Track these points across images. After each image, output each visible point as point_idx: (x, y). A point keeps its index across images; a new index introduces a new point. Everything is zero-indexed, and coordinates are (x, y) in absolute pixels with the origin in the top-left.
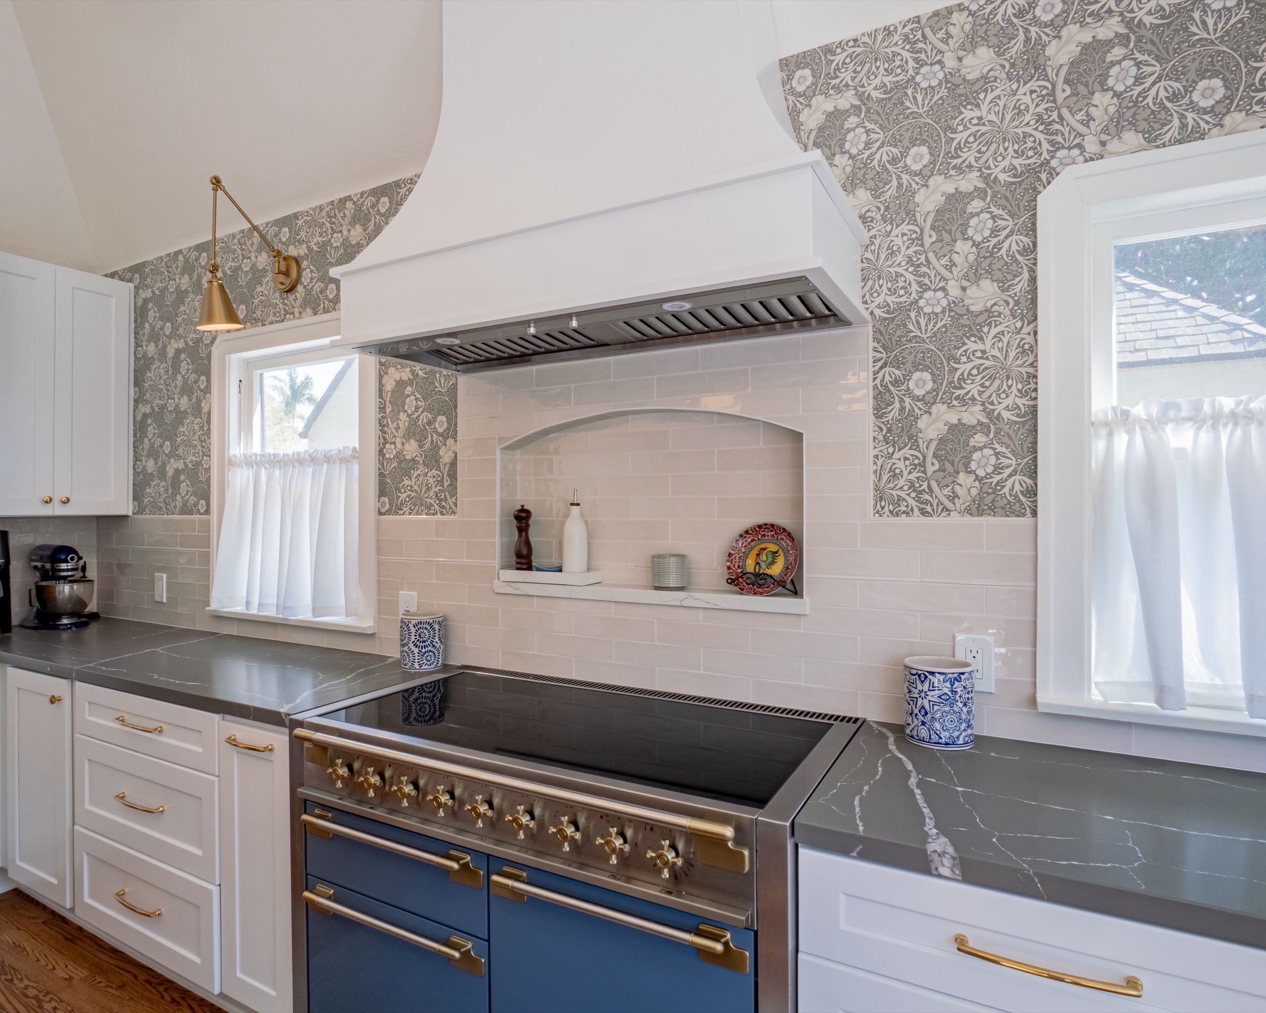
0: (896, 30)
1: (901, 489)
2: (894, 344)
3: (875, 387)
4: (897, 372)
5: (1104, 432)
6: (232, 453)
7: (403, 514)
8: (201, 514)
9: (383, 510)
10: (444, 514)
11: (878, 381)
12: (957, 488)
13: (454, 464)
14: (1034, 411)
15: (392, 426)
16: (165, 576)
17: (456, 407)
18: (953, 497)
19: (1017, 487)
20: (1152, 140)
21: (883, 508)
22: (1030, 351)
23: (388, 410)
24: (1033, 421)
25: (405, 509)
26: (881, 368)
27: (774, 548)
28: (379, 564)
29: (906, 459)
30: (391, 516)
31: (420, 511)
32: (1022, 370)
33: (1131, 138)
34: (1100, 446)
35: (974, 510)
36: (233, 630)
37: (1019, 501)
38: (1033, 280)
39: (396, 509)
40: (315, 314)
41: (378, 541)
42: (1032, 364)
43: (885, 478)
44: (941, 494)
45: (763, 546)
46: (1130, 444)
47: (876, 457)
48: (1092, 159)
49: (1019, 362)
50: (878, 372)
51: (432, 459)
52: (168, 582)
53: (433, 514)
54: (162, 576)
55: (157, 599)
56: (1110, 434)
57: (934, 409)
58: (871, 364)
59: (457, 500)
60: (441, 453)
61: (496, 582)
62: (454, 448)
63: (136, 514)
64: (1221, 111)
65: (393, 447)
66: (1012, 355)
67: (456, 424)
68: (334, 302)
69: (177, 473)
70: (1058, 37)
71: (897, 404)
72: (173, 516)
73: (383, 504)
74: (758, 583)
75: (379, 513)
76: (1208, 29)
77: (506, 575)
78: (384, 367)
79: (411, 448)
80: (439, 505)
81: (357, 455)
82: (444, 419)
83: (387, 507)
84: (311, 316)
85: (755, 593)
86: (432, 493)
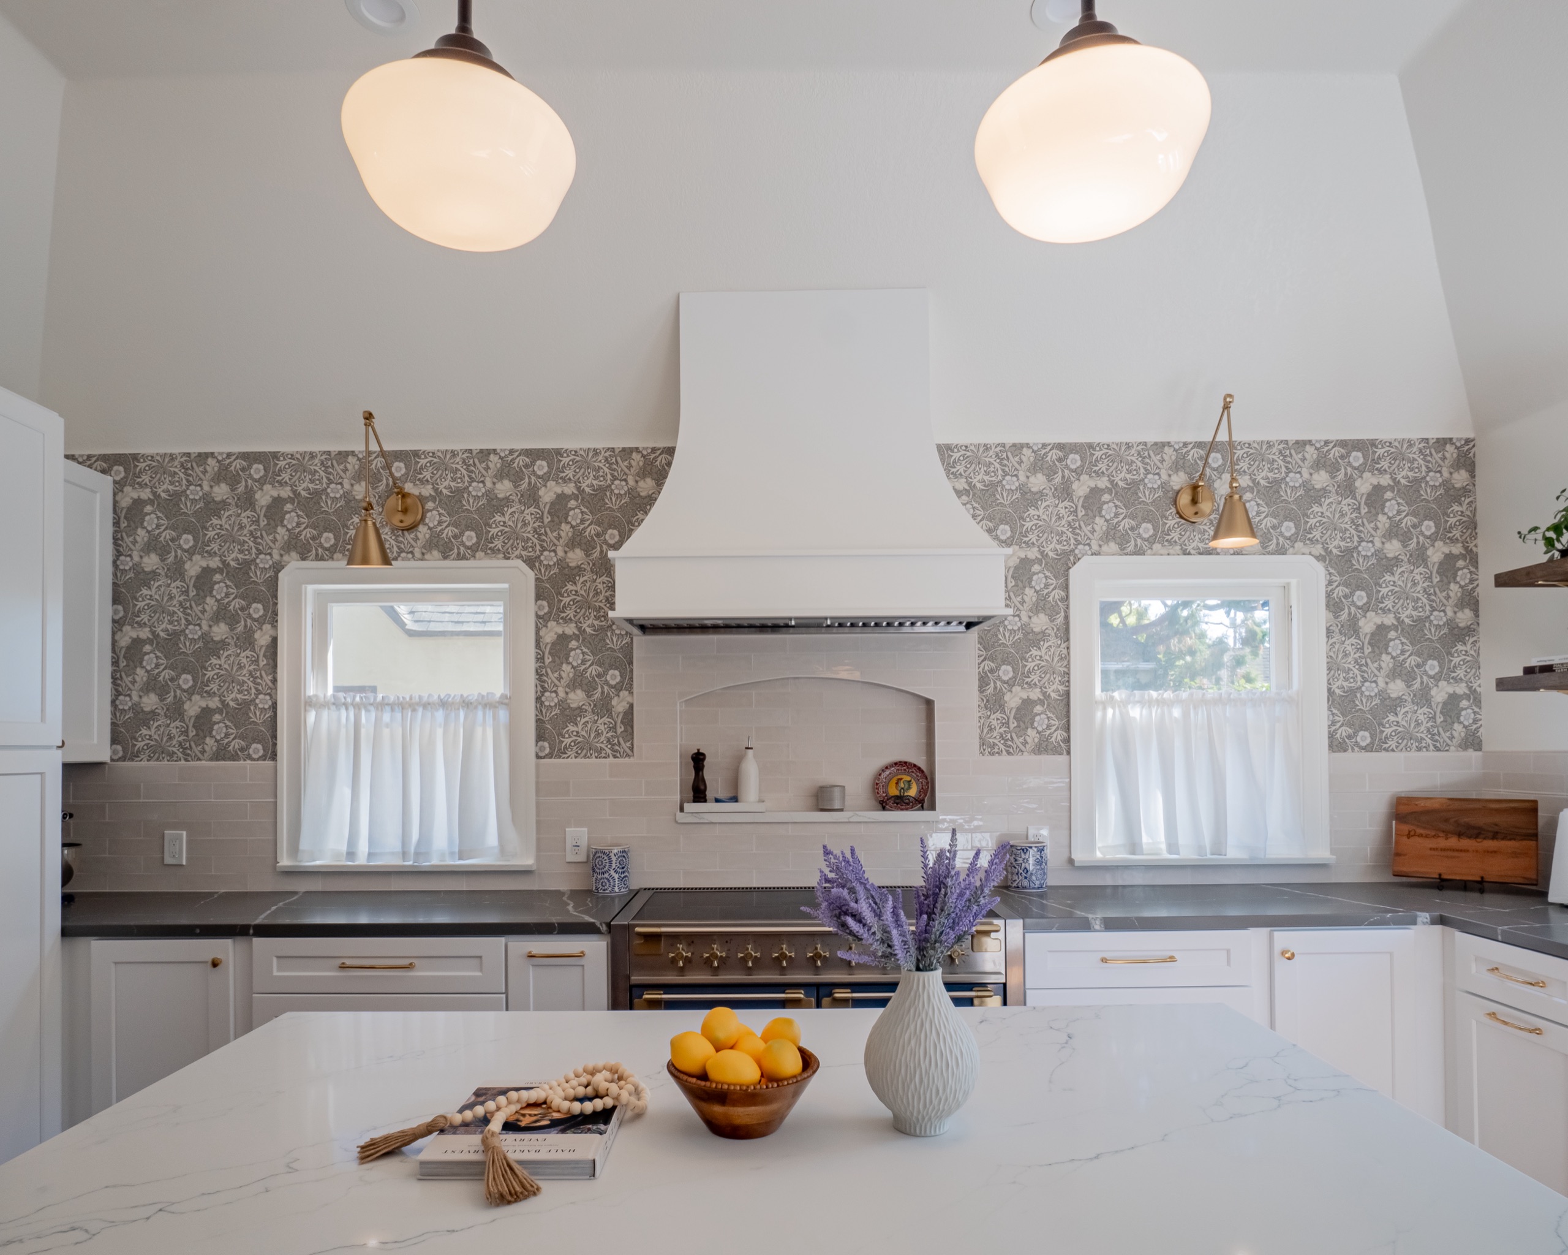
0: (991, 448)
1: (995, 740)
2: (990, 647)
3: (979, 673)
4: (992, 664)
5: (1101, 707)
7: (568, 757)
8: (253, 759)
9: (542, 754)
10: (618, 757)
11: (981, 669)
12: (1027, 737)
13: (629, 714)
14: (1067, 694)
15: (553, 676)
16: (185, 833)
17: (631, 663)
18: (1025, 743)
19: (1059, 738)
20: (1123, 551)
21: (985, 750)
22: (1066, 658)
23: (548, 660)
24: (1067, 700)
25: (569, 753)
26: (983, 661)
27: (908, 778)
28: (538, 804)
29: (998, 719)
30: (553, 760)
31: (589, 755)
32: (1061, 669)
33: (1113, 547)
34: (1099, 714)
35: (1037, 752)
36: (317, 885)
37: (1060, 746)
38: (1067, 617)
39: (557, 752)
40: (445, 558)
41: (537, 783)
42: (1067, 666)
43: (985, 731)
44: (1018, 741)
45: (899, 777)
46: (1114, 714)
47: (980, 717)
48: (1096, 554)
49: (1059, 664)
50: (980, 664)
51: (603, 707)
52: (188, 842)
53: (604, 757)
54: (182, 834)
55: (168, 860)
56: (1104, 709)
57: (1014, 689)
58: (977, 658)
59: (632, 745)
60: (614, 702)
61: (679, 814)
62: (629, 699)
63: (118, 760)
64: (1151, 541)
65: (554, 695)
66: (1056, 660)
67: (631, 678)
68: (474, 550)
69: (206, 712)
70: (1079, 480)
71: (992, 685)
72: (198, 762)
73: (542, 749)
74: (901, 802)
75: (538, 757)
76: (1146, 496)
77: (690, 807)
78: (542, 620)
79: (577, 698)
80: (612, 749)
81: (506, 702)
82: (617, 673)
83: (547, 751)
84: (440, 560)
85: (902, 810)
86: (602, 738)
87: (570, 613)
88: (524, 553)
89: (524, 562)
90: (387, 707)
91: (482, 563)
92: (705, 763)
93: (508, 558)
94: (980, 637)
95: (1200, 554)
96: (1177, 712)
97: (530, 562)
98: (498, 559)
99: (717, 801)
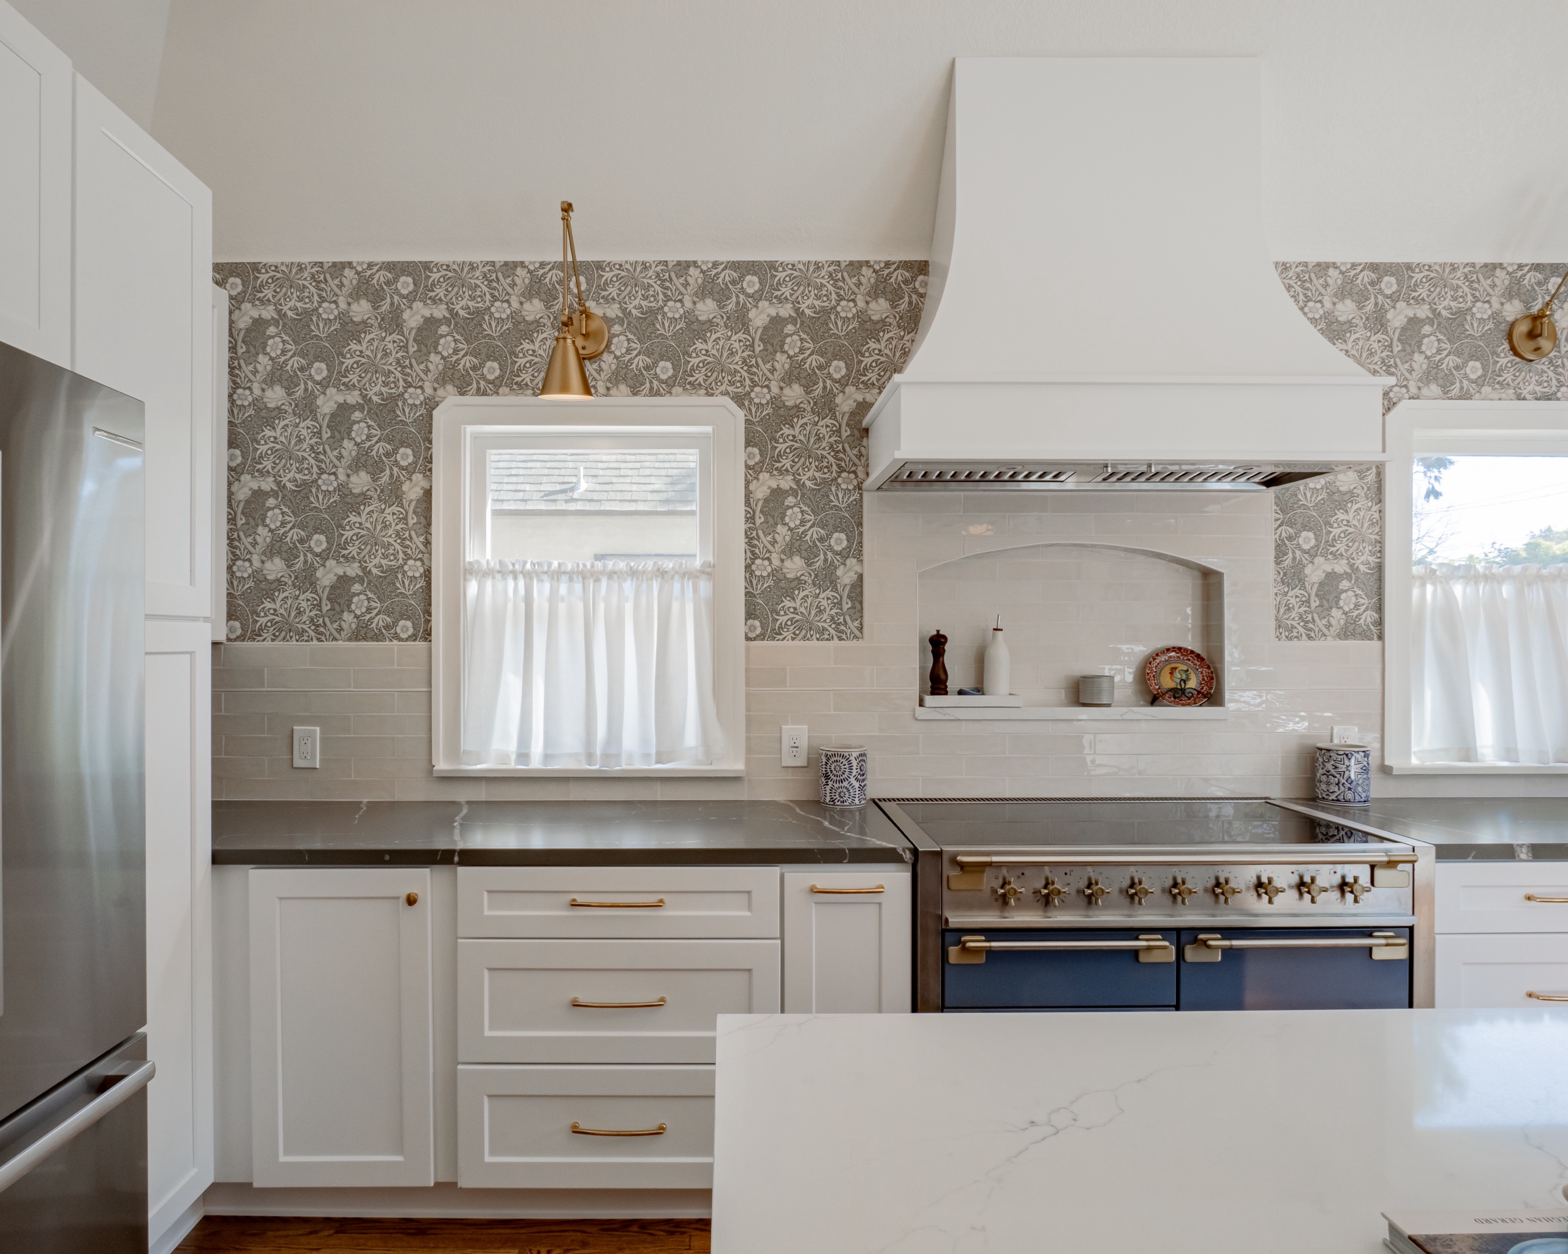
0: (1290, 267)
1: (1294, 621)
2: (1289, 508)
3: (1275, 541)
4: (1291, 530)
5: (1418, 583)
6: (468, 559)
7: (784, 639)
8: (401, 640)
9: (752, 635)
10: (843, 639)
11: (1277, 536)
12: (1331, 619)
13: (858, 585)
14: (1380, 568)
15: (766, 540)
16: (318, 729)
17: (860, 525)
18: (1329, 626)
19: (1369, 620)
20: (1446, 394)
21: (1281, 634)
22: (1380, 523)
23: (760, 520)
24: (1378, 573)
25: (785, 634)
26: (1280, 526)
27: (1186, 667)
28: (748, 695)
29: (1297, 596)
30: (765, 642)
31: (809, 636)
32: (1373, 537)
33: (1435, 389)
34: (1416, 592)
35: (1342, 636)
36: (481, 794)
37: (1370, 629)
38: (1379, 474)
39: (770, 632)
40: (635, 394)
41: (747, 670)
42: (1377, 533)
43: (1282, 610)
44: (1321, 623)
45: (1174, 665)
46: (1435, 592)
47: (1276, 594)
48: (1413, 398)
49: (1370, 531)
50: (1277, 529)
51: (827, 578)
52: (323, 740)
53: (828, 640)
54: (315, 731)
55: (298, 762)
56: (1423, 585)
57: (1316, 560)
58: (1274, 522)
59: (861, 624)
60: (839, 572)
61: (918, 708)
62: (858, 568)
63: (235, 640)
64: (1480, 382)
65: (766, 563)
66: (1366, 525)
67: (860, 544)
68: (669, 385)
69: (344, 581)
70: (1394, 307)
71: (1290, 555)
72: (334, 643)
73: (752, 628)
74: (1179, 696)
75: (748, 639)
76: (1474, 329)
77: (929, 700)
78: (753, 471)
79: (795, 566)
80: (837, 630)
81: (708, 571)
82: (843, 536)
83: (759, 631)
84: (628, 396)
85: (1183, 705)
86: (825, 616)
87: (786, 463)
88: (730, 389)
89: (732, 399)
90: (563, 576)
91: (680, 400)
92: (946, 647)
93: (712, 395)
94: (1277, 497)
95: (1537, 399)
96: (1506, 590)
97: (739, 400)
98: (699, 395)
99: (961, 692)
